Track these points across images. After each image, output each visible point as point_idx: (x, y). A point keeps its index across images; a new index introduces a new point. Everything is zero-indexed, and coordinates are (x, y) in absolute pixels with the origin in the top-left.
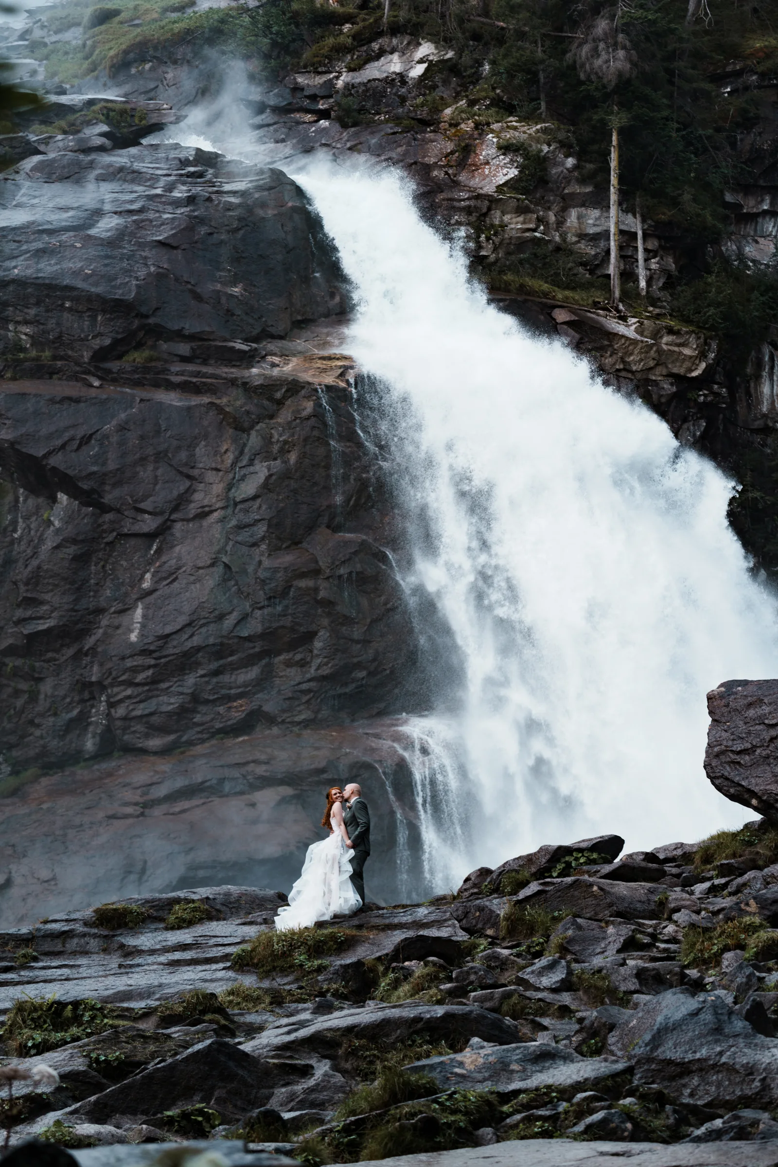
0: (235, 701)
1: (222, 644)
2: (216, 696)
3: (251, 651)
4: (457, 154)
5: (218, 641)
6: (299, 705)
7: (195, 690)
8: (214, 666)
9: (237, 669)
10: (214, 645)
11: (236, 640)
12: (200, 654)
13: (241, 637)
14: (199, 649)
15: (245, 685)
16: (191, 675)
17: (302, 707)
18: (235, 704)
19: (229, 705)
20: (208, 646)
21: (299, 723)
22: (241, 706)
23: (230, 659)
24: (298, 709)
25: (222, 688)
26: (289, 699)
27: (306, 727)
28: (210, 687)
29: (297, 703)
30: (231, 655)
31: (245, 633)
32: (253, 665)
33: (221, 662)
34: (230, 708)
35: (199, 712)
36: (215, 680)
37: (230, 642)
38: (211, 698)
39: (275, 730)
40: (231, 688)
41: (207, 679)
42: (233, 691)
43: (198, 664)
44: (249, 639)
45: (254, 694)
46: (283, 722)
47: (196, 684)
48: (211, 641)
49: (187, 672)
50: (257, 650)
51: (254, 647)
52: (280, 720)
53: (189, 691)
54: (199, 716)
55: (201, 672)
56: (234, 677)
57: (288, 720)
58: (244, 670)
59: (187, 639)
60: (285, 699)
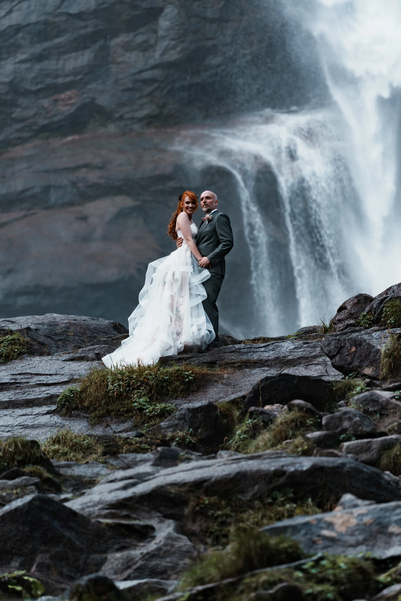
0: (62, 92)
1: (46, 23)
2: (39, 87)
3: (83, 32)
5: (43, 18)
6: (140, 98)
7: (14, 79)
8: (38, 49)
9: (65, 53)
10: (37, 23)
11: (64, 18)
12: (20, 35)
13: (69, 15)
14: (18, 28)
15: (75, 73)
16: (8, 61)
17: (145, 100)
18: (62, 96)
19: (55, 97)
20: (28, 25)
21: (141, 120)
22: (70, 98)
23: (57, 41)
24: (140, 102)
25: (47, 76)
26: (129, 90)
27: (149, 125)
28: (32, 75)
29: (138, 95)
30: (58, 36)
31: (74, 10)
32: (85, 48)
33: (46, 44)
34: (56, 101)
35: (17, 106)
36: (37, 67)
37: (57, 20)
38: (34, 88)
39: (112, 128)
40: (57, 77)
41: (28, 65)
42: (60, 81)
43: (18, 47)
44: (80, 16)
45: (86, 84)
46: (121, 118)
47: (15, 71)
48: (33, 18)
49: (5, 56)
50: (90, 30)
51: (86, 27)
52: (117, 115)
53: (8, 80)
54: (18, 110)
55: (21, 57)
56: (61, 63)
57: (128, 116)
58: (74, 54)
59: (4, 16)
60: (124, 90)
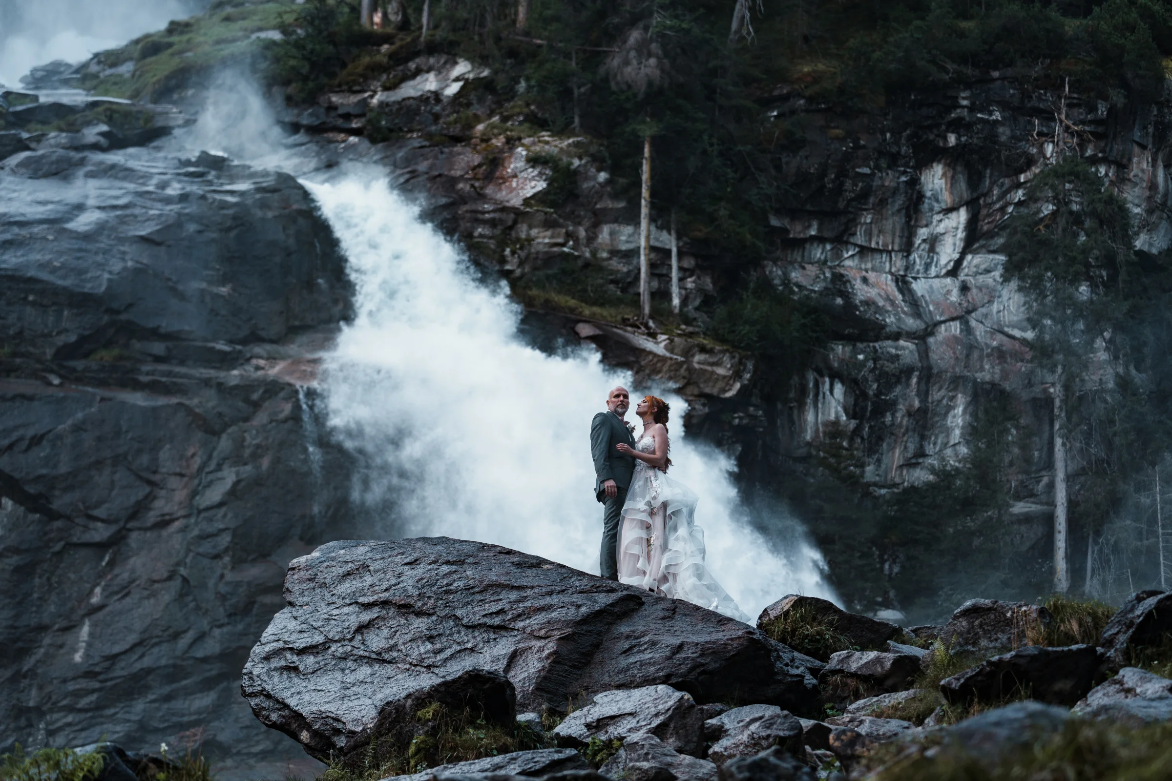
0: (188, 729)
1: (174, 666)
2: (166, 724)
3: (208, 674)
4: (484, 167)
5: (171, 662)
6: (257, 735)
7: (143, 717)
8: (167, 689)
9: (192, 694)
10: (166, 666)
11: (191, 662)
12: (150, 677)
13: (196, 659)
14: (149, 671)
15: (199, 712)
16: (140, 701)
17: (261, 737)
18: (188, 733)
19: (182, 734)
20: (159, 668)
21: (255, 755)
22: (195, 735)
23: (184, 682)
24: (256, 738)
25: (173, 715)
26: (247, 727)
27: (263, 759)
28: (161, 714)
29: (255, 732)
30: (185, 678)
31: (200, 654)
32: (210, 689)
33: (175, 686)
34: (182, 737)
35: (146, 742)
36: (165, 706)
37: (185, 663)
38: (162, 726)
39: (229, 762)
40: (183, 715)
41: (156, 705)
42: (186, 719)
43: (147, 688)
44: (205, 660)
45: (210, 722)
46: (238, 753)
47: (144, 710)
48: (163, 662)
49: (136, 696)
50: (214, 672)
51: (211, 670)
52: (234, 751)
53: (137, 718)
54: (147, 746)
55: (151, 697)
56: (187, 702)
57: (245, 751)
58: (199, 695)
59: (137, 660)
60: (242, 728)
